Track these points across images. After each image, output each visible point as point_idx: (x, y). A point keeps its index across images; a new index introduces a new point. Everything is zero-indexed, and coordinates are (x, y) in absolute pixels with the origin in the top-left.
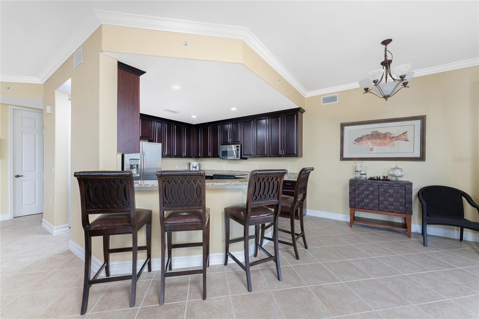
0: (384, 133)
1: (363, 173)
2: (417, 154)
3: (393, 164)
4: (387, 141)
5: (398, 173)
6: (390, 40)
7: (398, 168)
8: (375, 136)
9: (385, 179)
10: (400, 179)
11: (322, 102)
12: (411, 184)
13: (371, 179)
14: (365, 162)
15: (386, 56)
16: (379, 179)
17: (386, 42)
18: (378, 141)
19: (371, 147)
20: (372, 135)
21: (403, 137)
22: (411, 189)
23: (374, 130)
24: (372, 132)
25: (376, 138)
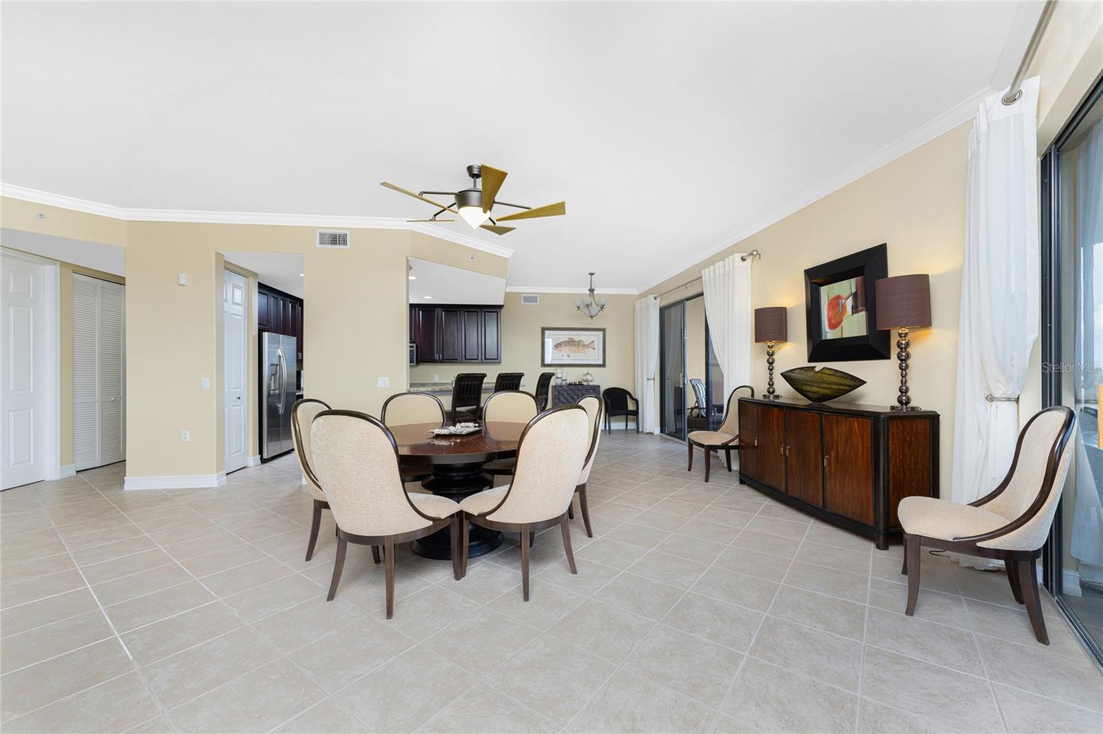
0: (578, 340)
1: (564, 379)
2: (601, 362)
3: (585, 370)
4: (581, 348)
5: (589, 378)
6: (594, 274)
7: (589, 374)
8: (571, 342)
9: (580, 384)
10: (591, 384)
11: (522, 300)
12: (599, 387)
13: (570, 384)
14: (565, 369)
15: (591, 285)
16: (575, 384)
17: (592, 274)
18: (574, 348)
19: (568, 353)
20: (569, 342)
21: (590, 345)
22: (599, 390)
23: (571, 337)
24: (569, 339)
25: (572, 345)
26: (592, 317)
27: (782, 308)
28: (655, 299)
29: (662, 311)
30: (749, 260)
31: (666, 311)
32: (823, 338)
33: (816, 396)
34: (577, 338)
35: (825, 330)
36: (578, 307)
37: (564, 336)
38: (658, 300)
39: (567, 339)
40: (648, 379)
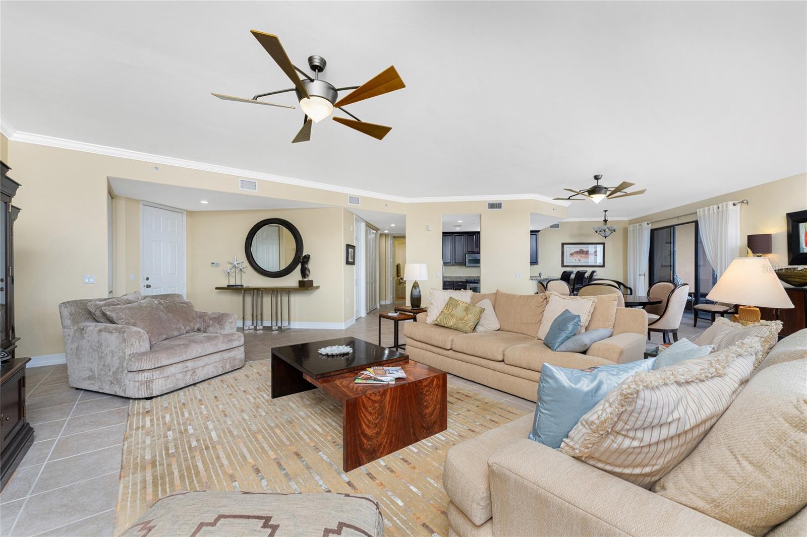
2: (601, 264)
4: (587, 255)
15: (605, 217)
18: (583, 255)
19: (579, 259)
20: (580, 252)
21: (594, 253)
23: (581, 248)
24: (580, 250)
25: (582, 253)
26: (605, 237)
27: (769, 235)
28: (648, 224)
29: (653, 231)
30: (738, 206)
31: (655, 232)
32: (801, 252)
33: (798, 283)
34: (585, 250)
35: (802, 247)
36: (596, 232)
37: (578, 248)
38: (650, 225)
39: (578, 250)
40: (640, 275)
